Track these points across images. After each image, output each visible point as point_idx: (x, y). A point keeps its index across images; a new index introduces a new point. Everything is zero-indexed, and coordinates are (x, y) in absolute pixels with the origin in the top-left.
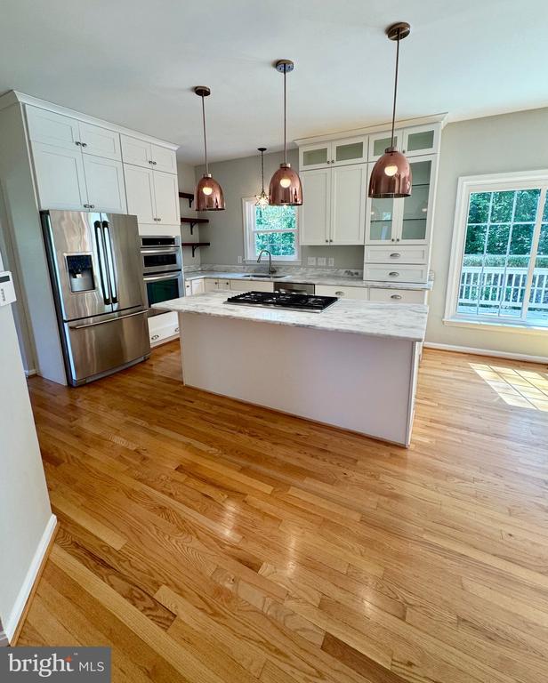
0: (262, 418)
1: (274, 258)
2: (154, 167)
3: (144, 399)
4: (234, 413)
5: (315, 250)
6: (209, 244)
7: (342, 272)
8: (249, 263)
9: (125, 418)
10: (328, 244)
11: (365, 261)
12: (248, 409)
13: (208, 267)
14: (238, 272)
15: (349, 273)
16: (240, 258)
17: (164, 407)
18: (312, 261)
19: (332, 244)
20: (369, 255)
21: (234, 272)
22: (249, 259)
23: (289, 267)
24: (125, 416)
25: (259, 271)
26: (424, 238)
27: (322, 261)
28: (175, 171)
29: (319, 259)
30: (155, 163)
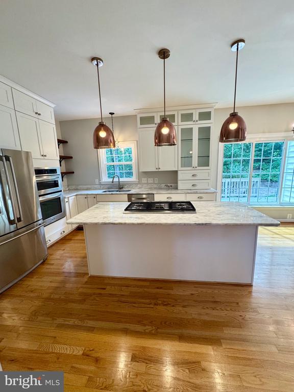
0: (161, 288)
1: (121, 180)
2: (39, 117)
3: (62, 297)
4: (140, 290)
5: (147, 174)
6: (73, 173)
7: (163, 185)
8: (103, 183)
9: (55, 322)
10: (157, 170)
11: (179, 179)
12: (147, 284)
13: (74, 187)
14: (96, 189)
15: (167, 186)
16: (97, 181)
17: (84, 300)
18: (144, 180)
19: (159, 170)
20: (180, 176)
21: (94, 189)
22: (103, 181)
23: (130, 184)
24: (53, 319)
25: (112, 188)
26: (209, 166)
27: (150, 180)
28: (54, 122)
29: (149, 179)
30: (39, 114)
